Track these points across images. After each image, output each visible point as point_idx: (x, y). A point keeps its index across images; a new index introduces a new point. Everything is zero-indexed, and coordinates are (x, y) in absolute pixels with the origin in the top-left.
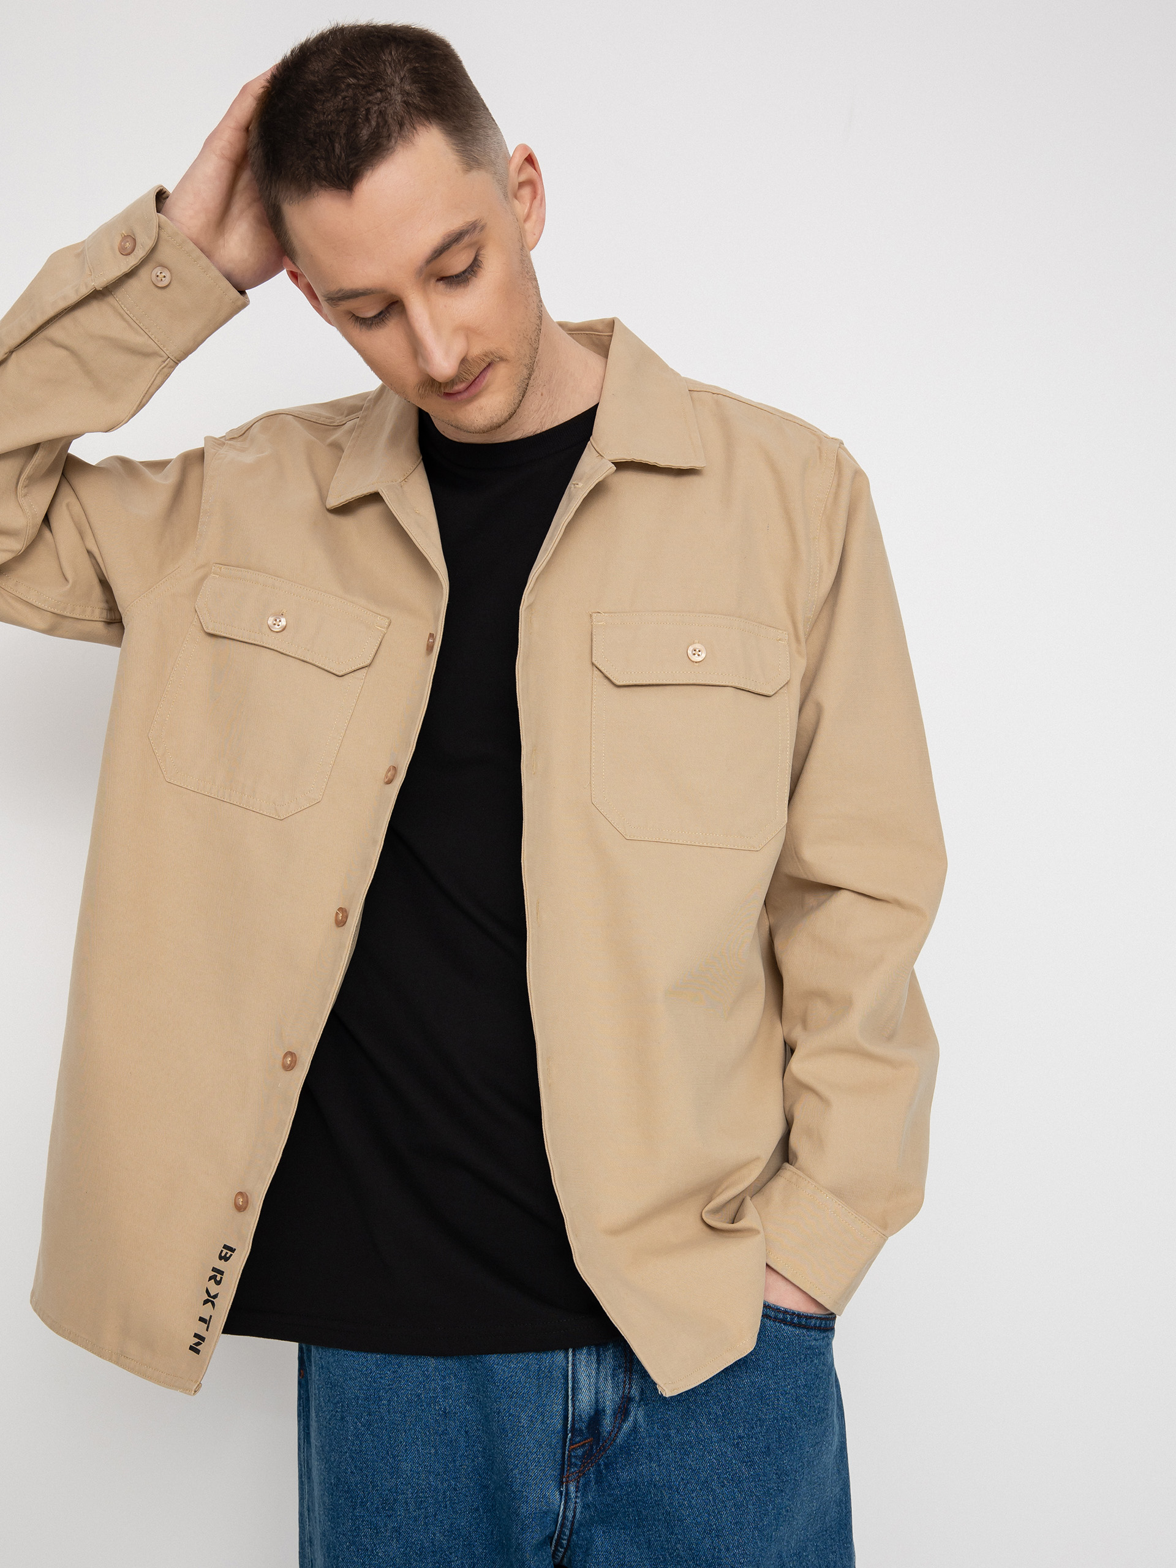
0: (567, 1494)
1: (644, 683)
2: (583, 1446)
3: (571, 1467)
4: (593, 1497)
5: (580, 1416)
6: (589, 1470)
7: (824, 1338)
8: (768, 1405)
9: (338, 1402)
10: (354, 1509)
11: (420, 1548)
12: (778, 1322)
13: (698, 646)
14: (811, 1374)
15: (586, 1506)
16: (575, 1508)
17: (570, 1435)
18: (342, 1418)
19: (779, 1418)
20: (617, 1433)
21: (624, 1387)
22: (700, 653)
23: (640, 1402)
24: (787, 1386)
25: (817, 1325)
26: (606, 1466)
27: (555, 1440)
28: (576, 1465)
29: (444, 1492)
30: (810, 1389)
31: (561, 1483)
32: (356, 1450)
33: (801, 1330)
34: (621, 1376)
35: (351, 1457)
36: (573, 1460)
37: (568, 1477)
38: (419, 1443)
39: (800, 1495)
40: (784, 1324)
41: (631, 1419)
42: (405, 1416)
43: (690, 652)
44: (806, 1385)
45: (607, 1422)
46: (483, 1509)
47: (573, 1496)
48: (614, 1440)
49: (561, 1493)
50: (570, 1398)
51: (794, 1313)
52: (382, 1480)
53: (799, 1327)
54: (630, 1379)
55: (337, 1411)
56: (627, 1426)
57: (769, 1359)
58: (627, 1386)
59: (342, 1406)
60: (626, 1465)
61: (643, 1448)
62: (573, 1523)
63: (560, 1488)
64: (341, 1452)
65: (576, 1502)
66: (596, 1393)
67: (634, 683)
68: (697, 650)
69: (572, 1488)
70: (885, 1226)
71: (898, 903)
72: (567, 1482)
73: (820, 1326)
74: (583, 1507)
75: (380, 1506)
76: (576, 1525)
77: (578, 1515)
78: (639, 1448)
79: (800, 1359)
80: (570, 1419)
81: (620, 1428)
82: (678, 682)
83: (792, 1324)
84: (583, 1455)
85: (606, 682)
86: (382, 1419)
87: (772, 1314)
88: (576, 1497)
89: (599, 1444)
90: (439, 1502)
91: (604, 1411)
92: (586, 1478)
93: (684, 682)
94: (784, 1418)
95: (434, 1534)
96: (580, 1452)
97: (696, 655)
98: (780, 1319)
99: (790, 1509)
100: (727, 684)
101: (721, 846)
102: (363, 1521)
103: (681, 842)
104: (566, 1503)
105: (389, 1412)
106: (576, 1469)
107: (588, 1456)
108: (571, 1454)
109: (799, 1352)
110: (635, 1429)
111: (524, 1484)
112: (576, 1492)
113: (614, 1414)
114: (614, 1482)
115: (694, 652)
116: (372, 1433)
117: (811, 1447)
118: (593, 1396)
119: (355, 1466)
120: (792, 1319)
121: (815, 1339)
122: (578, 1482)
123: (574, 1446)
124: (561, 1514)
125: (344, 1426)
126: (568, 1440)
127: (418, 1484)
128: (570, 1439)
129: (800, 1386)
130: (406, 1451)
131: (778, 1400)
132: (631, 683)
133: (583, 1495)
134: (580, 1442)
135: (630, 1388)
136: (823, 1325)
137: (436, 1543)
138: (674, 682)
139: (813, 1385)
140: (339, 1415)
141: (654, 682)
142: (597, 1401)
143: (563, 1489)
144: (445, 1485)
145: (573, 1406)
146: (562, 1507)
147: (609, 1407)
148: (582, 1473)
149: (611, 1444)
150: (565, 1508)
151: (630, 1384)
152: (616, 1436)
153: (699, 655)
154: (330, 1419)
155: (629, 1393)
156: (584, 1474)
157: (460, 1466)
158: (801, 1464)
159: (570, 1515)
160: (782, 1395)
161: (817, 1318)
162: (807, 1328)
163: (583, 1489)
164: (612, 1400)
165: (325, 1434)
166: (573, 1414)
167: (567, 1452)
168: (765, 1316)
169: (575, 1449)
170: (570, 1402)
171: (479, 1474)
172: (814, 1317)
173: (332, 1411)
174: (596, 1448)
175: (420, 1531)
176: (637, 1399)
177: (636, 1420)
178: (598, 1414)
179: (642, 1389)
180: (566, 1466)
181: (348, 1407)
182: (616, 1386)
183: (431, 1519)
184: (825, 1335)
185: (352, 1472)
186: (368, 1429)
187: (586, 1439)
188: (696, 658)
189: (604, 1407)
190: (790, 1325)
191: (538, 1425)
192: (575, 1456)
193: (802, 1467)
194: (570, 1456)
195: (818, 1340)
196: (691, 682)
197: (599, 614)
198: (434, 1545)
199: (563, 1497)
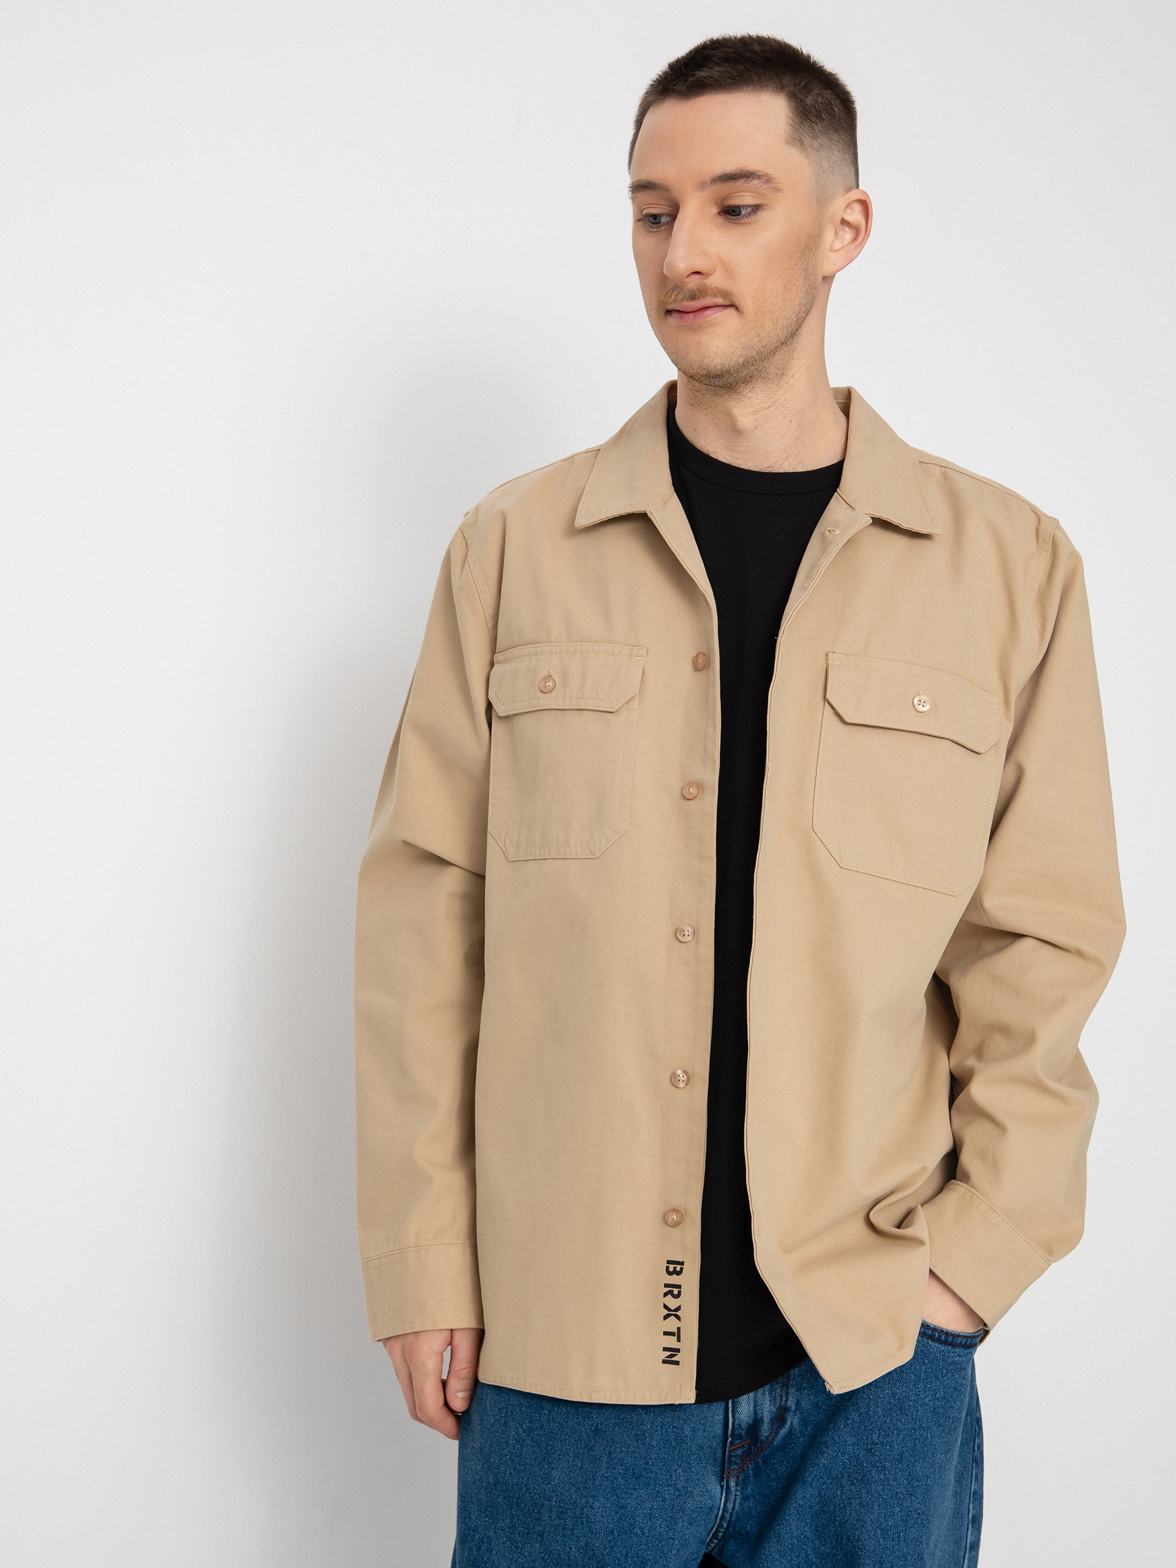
0: (728, 1487)
1: (872, 724)
2: (743, 1446)
3: (731, 1465)
4: (751, 1489)
5: (740, 1425)
6: (748, 1467)
7: (967, 1354)
8: (907, 1415)
9: (502, 1408)
10: (512, 1508)
11: (557, 1559)
12: (926, 1338)
13: (923, 698)
14: (950, 1388)
15: (745, 1498)
16: (735, 1499)
17: (730, 1439)
18: (506, 1423)
19: (917, 1428)
20: (774, 1436)
21: (781, 1399)
22: (924, 704)
23: (796, 1411)
24: (925, 1398)
25: (963, 1343)
26: (764, 1462)
27: (716, 1443)
28: (736, 1463)
29: (582, 1509)
30: (948, 1401)
31: (722, 1479)
32: (516, 1454)
33: (947, 1347)
34: (778, 1391)
35: (511, 1459)
36: (733, 1459)
37: (729, 1473)
38: (571, 1454)
39: (933, 1498)
40: (931, 1340)
41: (787, 1426)
42: (562, 1426)
43: (916, 701)
44: (944, 1398)
45: (765, 1429)
46: (617, 1532)
47: (733, 1489)
48: (772, 1443)
49: (722, 1487)
50: (730, 1410)
51: (943, 1331)
52: (535, 1483)
53: (945, 1344)
54: (787, 1394)
55: (501, 1416)
56: (783, 1432)
57: (912, 1372)
58: (784, 1399)
59: (507, 1411)
60: (783, 1461)
61: (797, 1446)
62: (731, 1514)
63: (721, 1483)
64: (501, 1454)
65: (736, 1495)
66: (755, 1406)
67: (863, 723)
68: (922, 701)
69: (732, 1484)
70: (1050, 1252)
71: (1079, 953)
72: (728, 1478)
73: (965, 1344)
74: (742, 1499)
75: (531, 1509)
76: (734, 1518)
77: (736, 1508)
78: (794, 1446)
79: (942, 1374)
80: (730, 1427)
81: (777, 1433)
82: (902, 728)
83: (939, 1340)
84: (742, 1455)
85: (835, 718)
86: (542, 1427)
87: (928, 1333)
88: (736, 1490)
89: (757, 1445)
90: (577, 1517)
91: (762, 1420)
92: (745, 1474)
93: (909, 729)
94: (921, 1428)
95: (571, 1549)
96: (739, 1452)
97: (921, 706)
98: (929, 1335)
99: (923, 1512)
100: (946, 736)
101: (924, 886)
102: (518, 1520)
103: (889, 877)
104: (727, 1495)
105: (548, 1421)
106: (736, 1466)
107: (747, 1454)
108: (731, 1454)
109: (942, 1367)
110: (790, 1433)
111: (688, 1480)
112: (736, 1486)
113: (771, 1422)
114: (773, 1475)
115: (919, 703)
116: (532, 1440)
117: (944, 1453)
118: (752, 1409)
119: (514, 1469)
120: (940, 1337)
121: (959, 1356)
122: (738, 1477)
123: (734, 1447)
124: (722, 1507)
125: (506, 1430)
126: (728, 1443)
127: (561, 1494)
128: (730, 1443)
129: (938, 1399)
130: (559, 1460)
131: (917, 1411)
132: (860, 722)
133: (743, 1488)
134: (739, 1444)
135: (787, 1400)
136: (968, 1343)
137: (572, 1558)
138: (899, 728)
139: (951, 1397)
140: (503, 1421)
141: (881, 725)
142: (755, 1412)
143: (724, 1483)
144: (583, 1501)
145: (733, 1416)
146: (723, 1499)
147: (767, 1417)
148: (742, 1470)
149: (768, 1446)
150: (726, 1501)
151: (786, 1397)
152: (773, 1439)
153: (923, 706)
154: (494, 1423)
155: (785, 1404)
156: (743, 1470)
157: (599, 1486)
158: (932, 1470)
159: (730, 1506)
160: (921, 1406)
161: (964, 1337)
162: (953, 1346)
163: (743, 1484)
164: (770, 1411)
165: (487, 1436)
166: (733, 1423)
167: (727, 1453)
168: (922, 1334)
169: (736, 1450)
170: (730, 1414)
171: (617, 1494)
172: (961, 1336)
173: (496, 1415)
174: (755, 1448)
175: (558, 1541)
176: (793, 1409)
177: (792, 1426)
178: (756, 1423)
179: (798, 1400)
180: (726, 1464)
181: (512, 1413)
182: (773, 1399)
183: (569, 1533)
184: (968, 1351)
185: (510, 1474)
186: (528, 1435)
187: (745, 1441)
188: (920, 708)
189: (762, 1417)
190: (937, 1342)
191: (700, 1434)
192: (734, 1456)
193: (934, 1473)
194: (730, 1456)
195: (961, 1356)
196: (915, 730)
197: (835, 654)
198: (569, 1559)
199: (724, 1490)
